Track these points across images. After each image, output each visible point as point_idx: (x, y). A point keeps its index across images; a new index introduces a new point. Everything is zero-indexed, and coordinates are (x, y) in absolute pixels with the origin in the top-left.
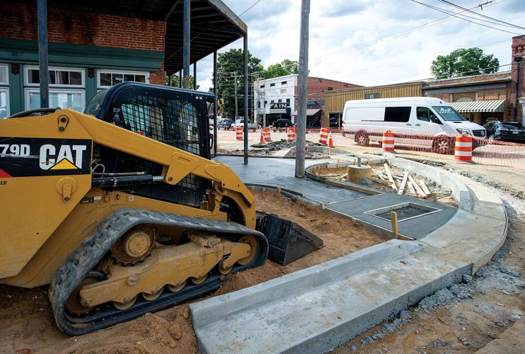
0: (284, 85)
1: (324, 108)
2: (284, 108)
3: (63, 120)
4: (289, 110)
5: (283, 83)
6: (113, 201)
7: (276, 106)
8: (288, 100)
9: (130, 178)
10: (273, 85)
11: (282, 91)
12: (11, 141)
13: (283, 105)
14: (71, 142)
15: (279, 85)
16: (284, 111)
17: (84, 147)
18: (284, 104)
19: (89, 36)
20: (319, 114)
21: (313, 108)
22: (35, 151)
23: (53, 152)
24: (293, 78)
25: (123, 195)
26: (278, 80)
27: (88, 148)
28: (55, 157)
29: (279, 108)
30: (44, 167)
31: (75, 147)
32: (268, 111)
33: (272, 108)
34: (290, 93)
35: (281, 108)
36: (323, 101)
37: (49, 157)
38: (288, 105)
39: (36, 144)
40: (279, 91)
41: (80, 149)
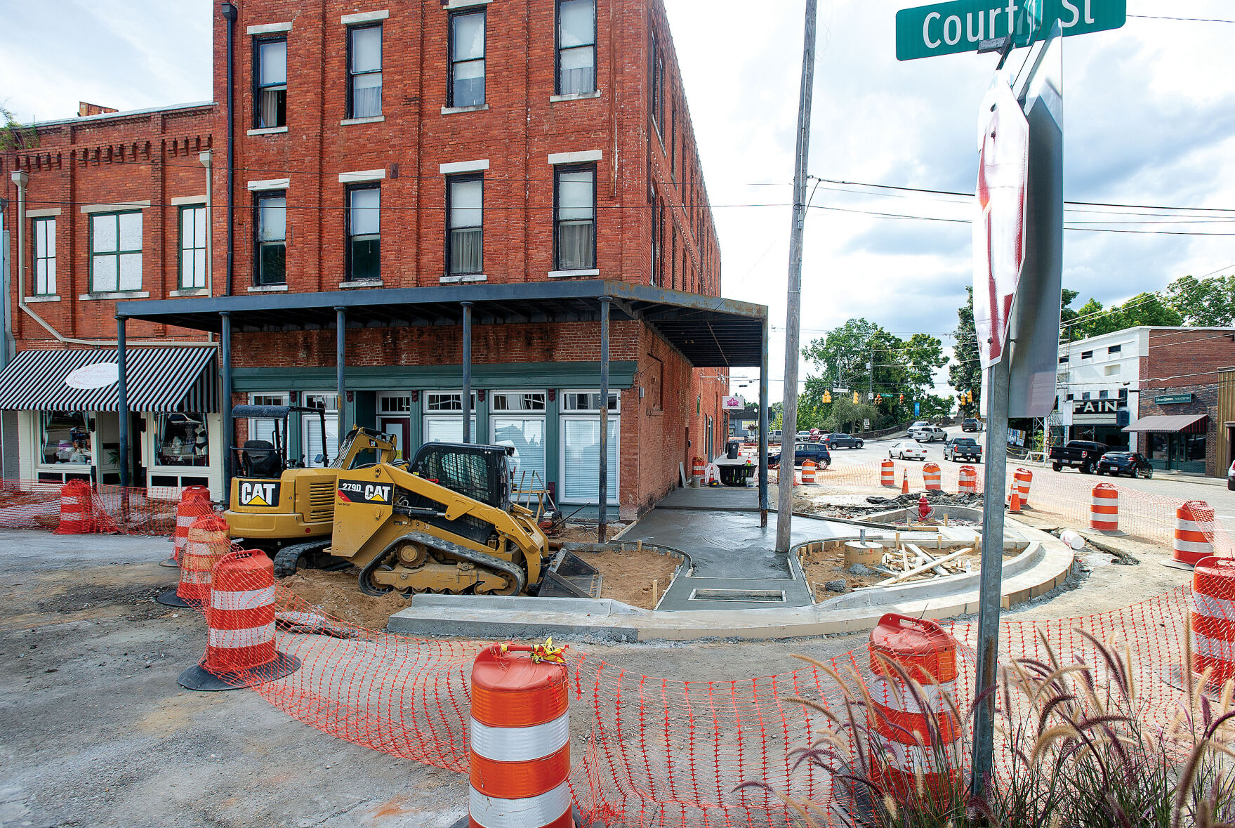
0: (1115, 355)
1: (1215, 412)
2: (1110, 411)
3: (378, 471)
4: (1124, 418)
5: (1112, 350)
6: (414, 527)
7: (1089, 407)
8: (1123, 393)
9: (421, 512)
10: (1087, 355)
11: (1111, 370)
12: (352, 482)
13: (1107, 405)
14: (382, 484)
15: (1101, 356)
16: (1111, 420)
17: (389, 488)
18: (1111, 401)
19: (549, 351)
20: (1202, 426)
21: (1185, 413)
22: (363, 489)
23: (372, 490)
24: (1137, 337)
25: (422, 523)
26: (1098, 343)
27: (392, 489)
28: (373, 493)
29: (1097, 412)
30: (367, 498)
31: (384, 488)
32: (1067, 417)
33: (1079, 411)
34: (1129, 373)
35: (1103, 412)
36: (1214, 393)
37: (370, 492)
38: (1123, 403)
39: (364, 484)
40: (1101, 370)
41: (387, 489)
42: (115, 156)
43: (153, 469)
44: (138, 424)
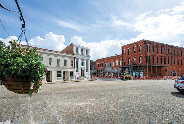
42: (117, 58)
43: (119, 76)
44: (118, 73)
